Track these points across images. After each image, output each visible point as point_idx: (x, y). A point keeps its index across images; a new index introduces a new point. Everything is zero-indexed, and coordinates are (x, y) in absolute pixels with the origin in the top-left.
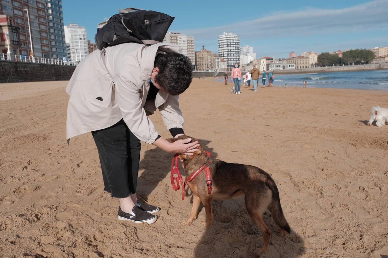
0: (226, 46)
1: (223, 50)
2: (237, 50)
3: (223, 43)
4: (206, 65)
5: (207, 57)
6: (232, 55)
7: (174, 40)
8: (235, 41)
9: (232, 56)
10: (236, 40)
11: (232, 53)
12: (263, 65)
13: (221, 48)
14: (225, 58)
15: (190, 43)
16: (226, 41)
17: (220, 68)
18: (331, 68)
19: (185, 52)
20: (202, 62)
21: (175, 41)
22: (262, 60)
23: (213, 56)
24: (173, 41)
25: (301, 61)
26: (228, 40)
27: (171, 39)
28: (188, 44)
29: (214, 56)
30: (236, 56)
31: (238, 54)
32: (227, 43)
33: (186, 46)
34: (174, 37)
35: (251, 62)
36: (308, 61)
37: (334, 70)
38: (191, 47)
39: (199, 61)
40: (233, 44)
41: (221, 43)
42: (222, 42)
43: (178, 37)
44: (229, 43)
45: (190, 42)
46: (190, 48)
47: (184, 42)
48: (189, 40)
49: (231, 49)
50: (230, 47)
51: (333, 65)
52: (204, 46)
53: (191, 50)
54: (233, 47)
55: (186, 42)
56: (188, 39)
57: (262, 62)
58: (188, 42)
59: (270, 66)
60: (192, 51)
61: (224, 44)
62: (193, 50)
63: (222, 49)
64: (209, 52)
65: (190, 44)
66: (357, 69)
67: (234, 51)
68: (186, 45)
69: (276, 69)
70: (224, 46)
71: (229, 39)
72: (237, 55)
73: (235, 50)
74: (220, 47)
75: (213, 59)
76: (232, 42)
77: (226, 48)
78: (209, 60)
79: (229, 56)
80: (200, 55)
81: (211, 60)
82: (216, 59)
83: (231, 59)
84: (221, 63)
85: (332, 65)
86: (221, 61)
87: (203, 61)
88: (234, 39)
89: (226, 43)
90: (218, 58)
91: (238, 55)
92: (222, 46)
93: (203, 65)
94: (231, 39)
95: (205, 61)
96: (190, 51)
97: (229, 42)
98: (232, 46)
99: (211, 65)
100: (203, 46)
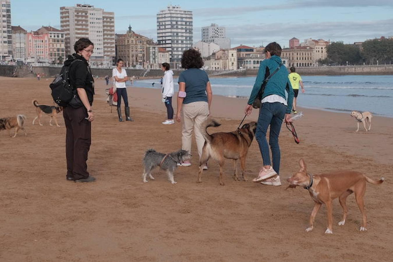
0: (170, 27)
1: (165, 33)
2: (188, 35)
3: (165, 21)
4: (134, 58)
5: (136, 44)
6: (180, 42)
7: (82, 16)
8: (184, 19)
9: (180, 44)
10: (186, 18)
11: (180, 38)
12: (233, 60)
13: (162, 29)
14: (167, 46)
15: (107, 22)
16: (169, 19)
17: (157, 62)
18: (343, 68)
19: (100, 36)
20: (127, 53)
21: (84, 18)
22: (231, 52)
23: (145, 43)
24: (80, 18)
25: (299, 54)
26: (174, 17)
27: (76, 16)
28: (105, 24)
29: (147, 43)
30: (187, 44)
31: (189, 40)
32: (172, 23)
33: (101, 27)
34: (82, 12)
35: (214, 54)
36: (310, 55)
37: (348, 70)
38: (109, 28)
39: (123, 50)
40: (182, 25)
41: (162, 22)
42: (164, 19)
43: (89, 12)
44: (174, 23)
45: (108, 20)
46: (107, 30)
47: (98, 21)
48: (107, 18)
49: (177, 33)
50: (177, 28)
51: (347, 62)
52: (131, 26)
53: (109, 32)
54: (182, 29)
55: (101, 21)
56: (104, 15)
57: (230, 55)
58: (105, 20)
59: (244, 61)
60: (111, 35)
61: (167, 23)
62: (112, 33)
63: (164, 31)
64: (139, 37)
65: (108, 24)
66: (383, 71)
67: (182, 36)
68: (101, 25)
69: (254, 67)
70: (167, 27)
71: (175, 15)
72: (188, 42)
73: (184, 34)
74: (160, 28)
75: (147, 47)
76: (180, 21)
77: (169, 30)
78: (139, 50)
79: (174, 44)
80: (125, 41)
81: (141, 50)
82: (151, 48)
83: (177, 48)
84: (159, 55)
85: (345, 64)
86: (159, 52)
87: (128, 51)
88: (184, 16)
89: (169, 23)
90: (154, 46)
91: (191, 42)
92: (163, 27)
93: (129, 57)
94: (179, 15)
95: (132, 51)
96: (107, 35)
97: (174, 21)
98: (180, 27)
99: (141, 57)
100: (129, 26)
